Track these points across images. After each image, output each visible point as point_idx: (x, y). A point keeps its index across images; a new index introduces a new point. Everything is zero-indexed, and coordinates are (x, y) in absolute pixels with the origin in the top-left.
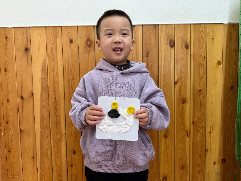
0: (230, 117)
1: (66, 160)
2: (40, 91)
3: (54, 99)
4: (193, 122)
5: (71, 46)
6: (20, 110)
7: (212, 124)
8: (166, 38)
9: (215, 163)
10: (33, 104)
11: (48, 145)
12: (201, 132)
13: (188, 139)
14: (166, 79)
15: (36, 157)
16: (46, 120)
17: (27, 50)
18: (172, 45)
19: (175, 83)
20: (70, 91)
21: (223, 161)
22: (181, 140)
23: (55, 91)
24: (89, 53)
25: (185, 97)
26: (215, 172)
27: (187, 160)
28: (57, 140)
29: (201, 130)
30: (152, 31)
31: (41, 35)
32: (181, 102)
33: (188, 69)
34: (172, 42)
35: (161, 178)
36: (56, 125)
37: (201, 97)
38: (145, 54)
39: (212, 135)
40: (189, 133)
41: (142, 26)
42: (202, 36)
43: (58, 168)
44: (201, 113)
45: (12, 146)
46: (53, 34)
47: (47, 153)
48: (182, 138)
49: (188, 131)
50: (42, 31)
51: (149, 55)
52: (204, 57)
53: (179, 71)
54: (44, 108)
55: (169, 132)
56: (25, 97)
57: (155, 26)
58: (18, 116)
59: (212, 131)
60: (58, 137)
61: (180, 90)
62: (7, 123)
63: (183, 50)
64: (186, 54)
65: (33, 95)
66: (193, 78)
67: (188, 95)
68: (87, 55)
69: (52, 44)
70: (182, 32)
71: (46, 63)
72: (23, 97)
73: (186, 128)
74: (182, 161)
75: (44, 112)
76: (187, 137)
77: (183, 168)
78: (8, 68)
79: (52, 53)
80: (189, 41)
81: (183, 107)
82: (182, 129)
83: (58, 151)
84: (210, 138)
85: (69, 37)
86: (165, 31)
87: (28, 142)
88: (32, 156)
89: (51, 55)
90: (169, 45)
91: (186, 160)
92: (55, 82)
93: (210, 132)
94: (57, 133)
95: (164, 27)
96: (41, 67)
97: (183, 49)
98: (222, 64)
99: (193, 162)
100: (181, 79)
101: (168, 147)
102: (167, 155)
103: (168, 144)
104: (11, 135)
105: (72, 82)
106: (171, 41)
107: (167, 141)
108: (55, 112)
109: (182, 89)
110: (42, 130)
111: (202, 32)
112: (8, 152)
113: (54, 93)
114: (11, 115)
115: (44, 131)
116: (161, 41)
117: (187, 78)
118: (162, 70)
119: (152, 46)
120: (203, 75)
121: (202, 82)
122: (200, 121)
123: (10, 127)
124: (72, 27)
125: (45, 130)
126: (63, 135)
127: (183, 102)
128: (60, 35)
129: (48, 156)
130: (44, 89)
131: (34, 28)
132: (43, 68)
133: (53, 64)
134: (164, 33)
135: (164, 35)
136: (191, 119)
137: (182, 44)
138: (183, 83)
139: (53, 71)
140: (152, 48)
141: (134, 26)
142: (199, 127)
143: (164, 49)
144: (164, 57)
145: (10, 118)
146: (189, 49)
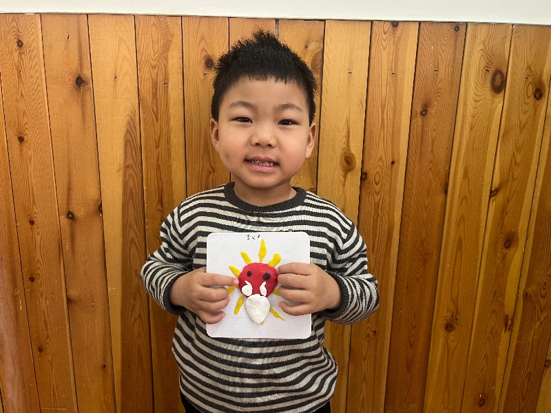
2: (121, 201)
3: (158, 222)
4: (526, 295)
5: (210, 76)
6: (67, 247)
8: (483, 64)
10: (101, 232)
11: (143, 337)
12: (542, 320)
13: (505, 336)
14: (469, 179)
15: (110, 366)
16: (137, 275)
17: (80, 82)
18: (498, 86)
19: (493, 193)
22: (488, 337)
23: (161, 202)
25: (514, 230)
27: (496, 383)
28: (167, 326)
30: (445, 43)
31: (122, 40)
32: (501, 242)
33: (535, 154)
34: (498, 76)
38: (418, 109)
40: (510, 322)
44: (548, 273)
45: (48, 336)
46: (155, 39)
47: (141, 358)
48: (492, 333)
49: (510, 317)
50: (123, 28)
51: (430, 110)
54: (131, 245)
55: (458, 317)
56: (79, 212)
57: (457, 27)
58: (62, 262)
60: (169, 318)
61: (503, 211)
63: (528, 101)
64: (535, 111)
65: (100, 209)
66: (544, 180)
67: (524, 225)
69: (154, 68)
70: (531, 48)
71: (138, 122)
72: (73, 214)
73: (504, 310)
74: (484, 387)
75: (131, 255)
76: (505, 331)
77: (482, 402)
78: (27, 132)
79: (155, 95)
80: (545, 77)
81: (504, 258)
82: (494, 312)
85: (203, 49)
86: (483, 42)
88: (101, 364)
89: (150, 101)
90: (488, 85)
91: (494, 384)
92: (161, 179)
95: (483, 32)
96: (124, 134)
97: (529, 97)
99: (509, 390)
100: (510, 183)
101: (453, 352)
102: (448, 371)
103: (452, 347)
104: (43, 310)
105: (208, 177)
106: (498, 72)
107: (452, 338)
109: (508, 209)
112: (38, 353)
113: (159, 207)
114: (41, 260)
115: (132, 302)
116: (467, 73)
117: (525, 181)
119: (440, 85)
122: (543, 292)
123: (41, 289)
124: (211, 20)
125: (135, 300)
127: (508, 243)
128: (176, 40)
129: (142, 363)
130: (132, 194)
131: (101, 18)
132: (129, 138)
133: (157, 125)
134: (479, 47)
135: (479, 56)
136: (523, 286)
137: (528, 83)
138: (515, 192)
139: (157, 147)
140: (440, 90)
141: (395, 24)
142: (538, 308)
143: (474, 96)
144: (470, 117)
145: (39, 268)
146: (544, 100)
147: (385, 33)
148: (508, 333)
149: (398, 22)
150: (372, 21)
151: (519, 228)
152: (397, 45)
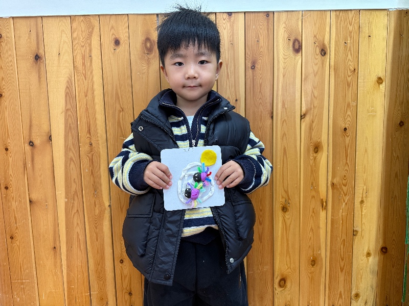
0: (396, 176)
1: (112, 251)
2: (63, 132)
3: (88, 145)
4: (333, 184)
5: (117, 50)
6: (29, 165)
7: (365, 188)
8: (286, 36)
9: (369, 254)
10: (51, 154)
11: (80, 226)
12: (346, 201)
13: (323, 214)
14: (286, 109)
15: (59, 247)
16: (75, 182)
17: (37, 58)
18: (298, 49)
19: (302, 117)
20: (116, 131)
21: (384, 250)
22: (312, 215)
23: (89, 132)
24: (149, 63)
25: (319, 140)
26: (368, 269)
27: (322, 249)
28: (96, 217)
29: (347, 198)
30: (261, 24)
31: (63, 31)
32: (312, 149)
33: (326, 91)
34: (297, 43)
35: (277, 281)
36: (93, 192)
37: (347, 140)
38: (249, 65)
39: (364, 206)
40: (325, 204)
41: (243, 14)
42: (351, 32)
43: (99, 265)
44: (346, 168)
45: (17, 228)
46: (83, 29)
47: (79, 240)
48: (313, 212)
49: (324, 201)
50: (63, 24)
51: (256, 66)
52: (353, 69)
53: (310, 95)
54: (70, 162)
55: (290, 202)
56: (37, 142)
57: (267, 14)
58: (26, 176)
59: (364, 199)
60: (97, 212)
61: (311, 128)
62: (6, 188)
63: (317, 57)
64: (323, 64)
65: (50, 138)
66: (334, 106)
67: (325, 137)
68: (145, 67)
69: (83, 46)
70: (315, 24)
72: (32, 143)
73: (319, 195)
74: (313, 252)
75: (71, 170)
76: (323, 210)
77: (314, 262)
78: (4, 90)
79: (84, 64)
80: (326, 42)
81: (315, 158)
82: (313, 197)
83: (98, 236)
84: (362, 212)
85: (113, 34)
86: (285, 23)
87: (45, 221)
88: (53, 247)
89: (81, 68)
90: (291, 48)
91: (320, 249)
92: (89, 117)
93: (362, 202)
94: (95, 206)
95: (284, 16)
96: (65, 89)
97: (317, 55)
98: (384, 83)
99: (331, 253)
100: (312, 109)
101: (290, 227)
102: (288, 240)
103: (288, 223)
104: (14, 210)
105: (119, 116)
106: (296, 40)
107: (287, 217)
108: (91, 168)
109: (314, 126)
110: (68, 201)
111: (351, 25)
112: (10, 240)
113: (88, 135)
114: (12, 174)
115: (72, 201)
116: (277, 41)
117: (323, 108)
118: (280, 93)
119: (261, 50)
120: (351, 103)
121: (348, 115)
122: (344, 182)
123: (13, 195)
124: (117, 16)
125: (74, 200)
126: (105, 209)
127: (316, 150)
128: (96, 30)
129: (80, 244)
130: (70, 127)
131: (50, 19)
132: (68, 90)
133: (86, 82)
134: (282, 26)
135: (283, 31)
136: (330, 178)
137: (315, 46)
138: (316, 116)
139: (86, 96)
140: (261, 53)
141: (230, 14)
142: (342, 193)
143: (283, 55)
144: (282, 69)
145: (11, 180)
146: (327, 56)
147: (224, 20)
148: (324, 212)
149: (231, 13)
150: (216, 13)
151: (322, 138)
152: (232, 27)
